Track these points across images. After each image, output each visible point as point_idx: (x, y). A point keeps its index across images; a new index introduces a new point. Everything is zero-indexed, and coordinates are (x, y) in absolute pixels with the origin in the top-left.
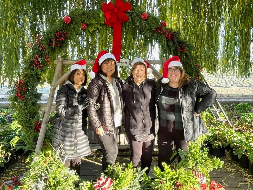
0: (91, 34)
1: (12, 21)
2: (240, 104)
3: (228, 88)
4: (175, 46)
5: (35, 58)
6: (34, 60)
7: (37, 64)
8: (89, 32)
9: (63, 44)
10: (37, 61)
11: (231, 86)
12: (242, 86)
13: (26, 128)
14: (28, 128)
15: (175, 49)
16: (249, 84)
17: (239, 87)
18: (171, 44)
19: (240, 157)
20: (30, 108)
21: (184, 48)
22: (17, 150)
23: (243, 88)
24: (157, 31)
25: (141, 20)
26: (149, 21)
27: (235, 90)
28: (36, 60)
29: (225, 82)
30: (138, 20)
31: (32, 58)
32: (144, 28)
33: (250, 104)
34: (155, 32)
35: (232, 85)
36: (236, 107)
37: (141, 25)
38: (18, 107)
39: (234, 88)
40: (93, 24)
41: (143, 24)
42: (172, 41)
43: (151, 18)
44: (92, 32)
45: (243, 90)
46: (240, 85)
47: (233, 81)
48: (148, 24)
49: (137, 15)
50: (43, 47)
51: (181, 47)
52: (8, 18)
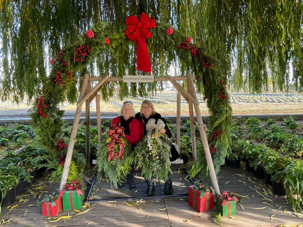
0: (115, 49)
1: (34, 38)
2: (249, 119)
3: (235, 104)
4: (201, 62)
5: (56, 74)
6: (55, 76)
7: (59, 80)
8: (112, 47)
9: (86, 60)
10: (59, 78)
11: (237, 102)
12: (248, 102)
13: (48, 147)
14: (50, 147)
15: (200, 66)
16: (253, 100)
17: (245, 102)
18: (196, 60)
19: (255, 168)
20: (52, 126)
21: (209, 64)
22: (39, 168)
23: (249, 103)
24: (182, 47)
25: (166, 35)
26: (174, 37)
27: (241, 105)
28: (57, 76)
29: (232, 98)
30: (163, 36)
31: (53, 74)
32: (169, 43)
33: (258, 118)
34: (180, 47)
35: (239, 101)
36: (246, 122)
37: (166, 41)
38: (40, 125)
39: (241, 103)
40: (116, 39)
41: (168, 40)
42: (197, 57)
43: (176, 33)
44: (116, 47)
45: (249, 105)
46: (246, 101)
47: (239, 97)
48: (173, 40)
49: (161, 30)
50: (65, 63)
51: (207, 63)
52: (29, 35)
